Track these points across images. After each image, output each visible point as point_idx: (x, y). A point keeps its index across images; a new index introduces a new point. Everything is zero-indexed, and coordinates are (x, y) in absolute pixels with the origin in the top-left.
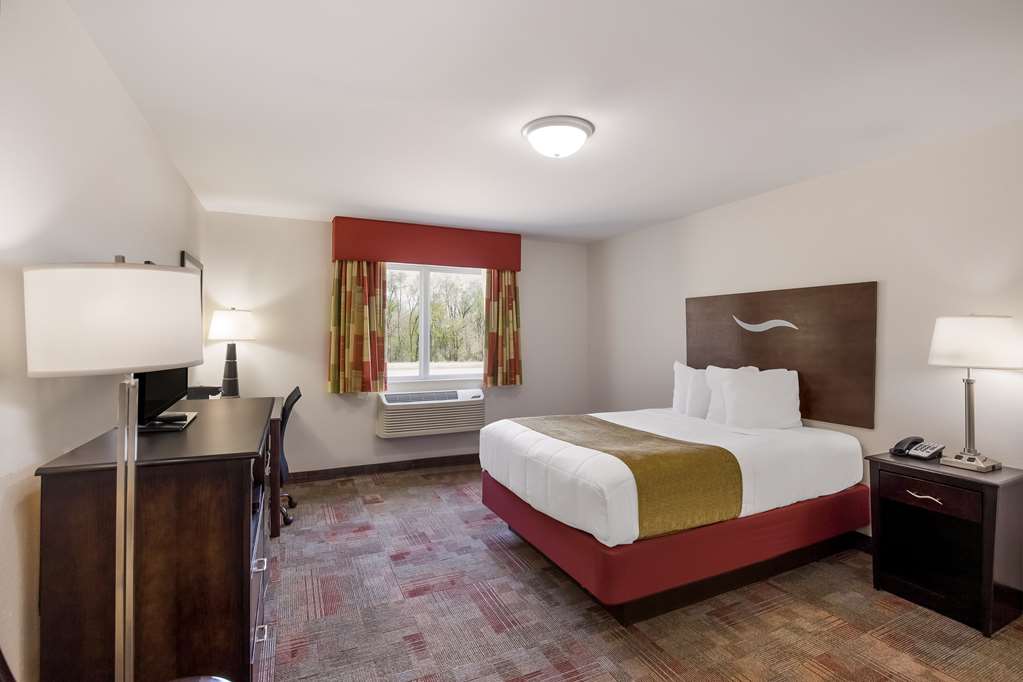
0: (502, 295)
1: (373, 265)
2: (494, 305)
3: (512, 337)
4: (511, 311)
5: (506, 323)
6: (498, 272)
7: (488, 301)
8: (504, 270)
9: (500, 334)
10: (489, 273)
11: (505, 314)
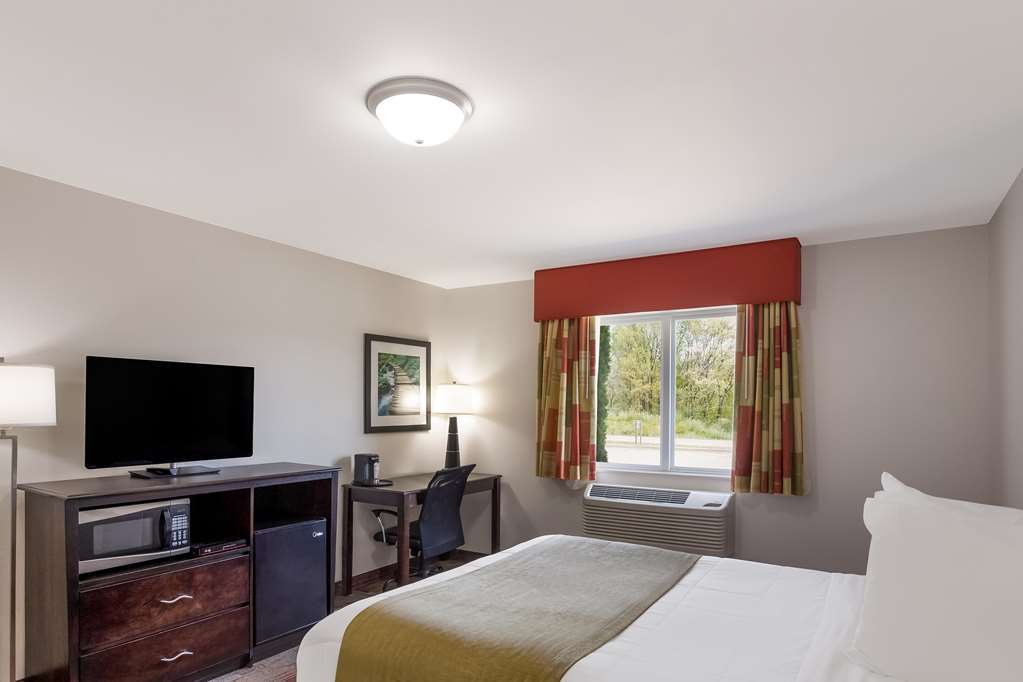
0: (764, 343)
1: (575, 321)
2: (749, 360)
3: (777, 413)
4: (777, 371)
5: (768, 390)
6: (756, 308)
7: (740, 356)
8: (765, 303)
9: (757, 408)
10: (741, 311)
11: (767, 376)
